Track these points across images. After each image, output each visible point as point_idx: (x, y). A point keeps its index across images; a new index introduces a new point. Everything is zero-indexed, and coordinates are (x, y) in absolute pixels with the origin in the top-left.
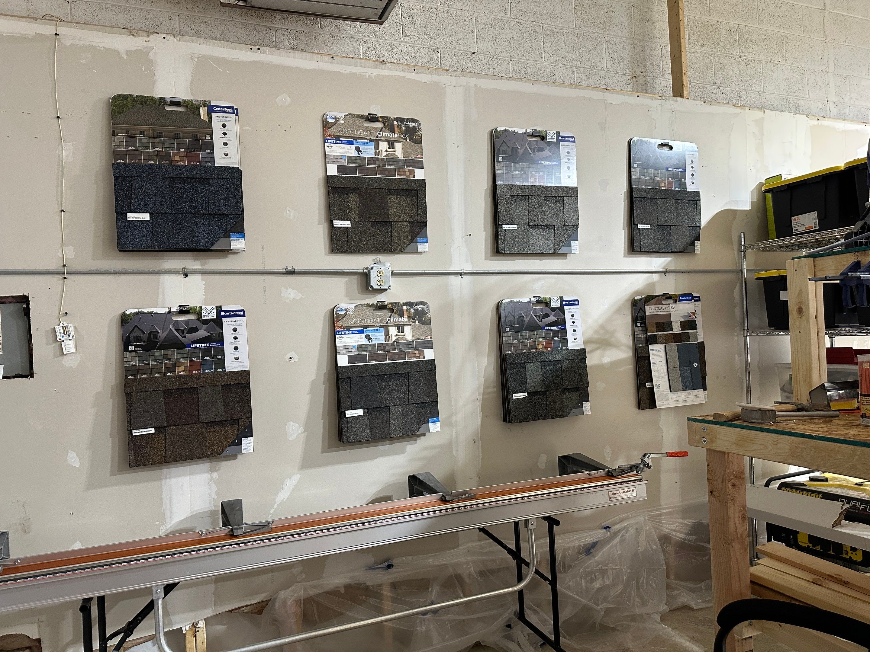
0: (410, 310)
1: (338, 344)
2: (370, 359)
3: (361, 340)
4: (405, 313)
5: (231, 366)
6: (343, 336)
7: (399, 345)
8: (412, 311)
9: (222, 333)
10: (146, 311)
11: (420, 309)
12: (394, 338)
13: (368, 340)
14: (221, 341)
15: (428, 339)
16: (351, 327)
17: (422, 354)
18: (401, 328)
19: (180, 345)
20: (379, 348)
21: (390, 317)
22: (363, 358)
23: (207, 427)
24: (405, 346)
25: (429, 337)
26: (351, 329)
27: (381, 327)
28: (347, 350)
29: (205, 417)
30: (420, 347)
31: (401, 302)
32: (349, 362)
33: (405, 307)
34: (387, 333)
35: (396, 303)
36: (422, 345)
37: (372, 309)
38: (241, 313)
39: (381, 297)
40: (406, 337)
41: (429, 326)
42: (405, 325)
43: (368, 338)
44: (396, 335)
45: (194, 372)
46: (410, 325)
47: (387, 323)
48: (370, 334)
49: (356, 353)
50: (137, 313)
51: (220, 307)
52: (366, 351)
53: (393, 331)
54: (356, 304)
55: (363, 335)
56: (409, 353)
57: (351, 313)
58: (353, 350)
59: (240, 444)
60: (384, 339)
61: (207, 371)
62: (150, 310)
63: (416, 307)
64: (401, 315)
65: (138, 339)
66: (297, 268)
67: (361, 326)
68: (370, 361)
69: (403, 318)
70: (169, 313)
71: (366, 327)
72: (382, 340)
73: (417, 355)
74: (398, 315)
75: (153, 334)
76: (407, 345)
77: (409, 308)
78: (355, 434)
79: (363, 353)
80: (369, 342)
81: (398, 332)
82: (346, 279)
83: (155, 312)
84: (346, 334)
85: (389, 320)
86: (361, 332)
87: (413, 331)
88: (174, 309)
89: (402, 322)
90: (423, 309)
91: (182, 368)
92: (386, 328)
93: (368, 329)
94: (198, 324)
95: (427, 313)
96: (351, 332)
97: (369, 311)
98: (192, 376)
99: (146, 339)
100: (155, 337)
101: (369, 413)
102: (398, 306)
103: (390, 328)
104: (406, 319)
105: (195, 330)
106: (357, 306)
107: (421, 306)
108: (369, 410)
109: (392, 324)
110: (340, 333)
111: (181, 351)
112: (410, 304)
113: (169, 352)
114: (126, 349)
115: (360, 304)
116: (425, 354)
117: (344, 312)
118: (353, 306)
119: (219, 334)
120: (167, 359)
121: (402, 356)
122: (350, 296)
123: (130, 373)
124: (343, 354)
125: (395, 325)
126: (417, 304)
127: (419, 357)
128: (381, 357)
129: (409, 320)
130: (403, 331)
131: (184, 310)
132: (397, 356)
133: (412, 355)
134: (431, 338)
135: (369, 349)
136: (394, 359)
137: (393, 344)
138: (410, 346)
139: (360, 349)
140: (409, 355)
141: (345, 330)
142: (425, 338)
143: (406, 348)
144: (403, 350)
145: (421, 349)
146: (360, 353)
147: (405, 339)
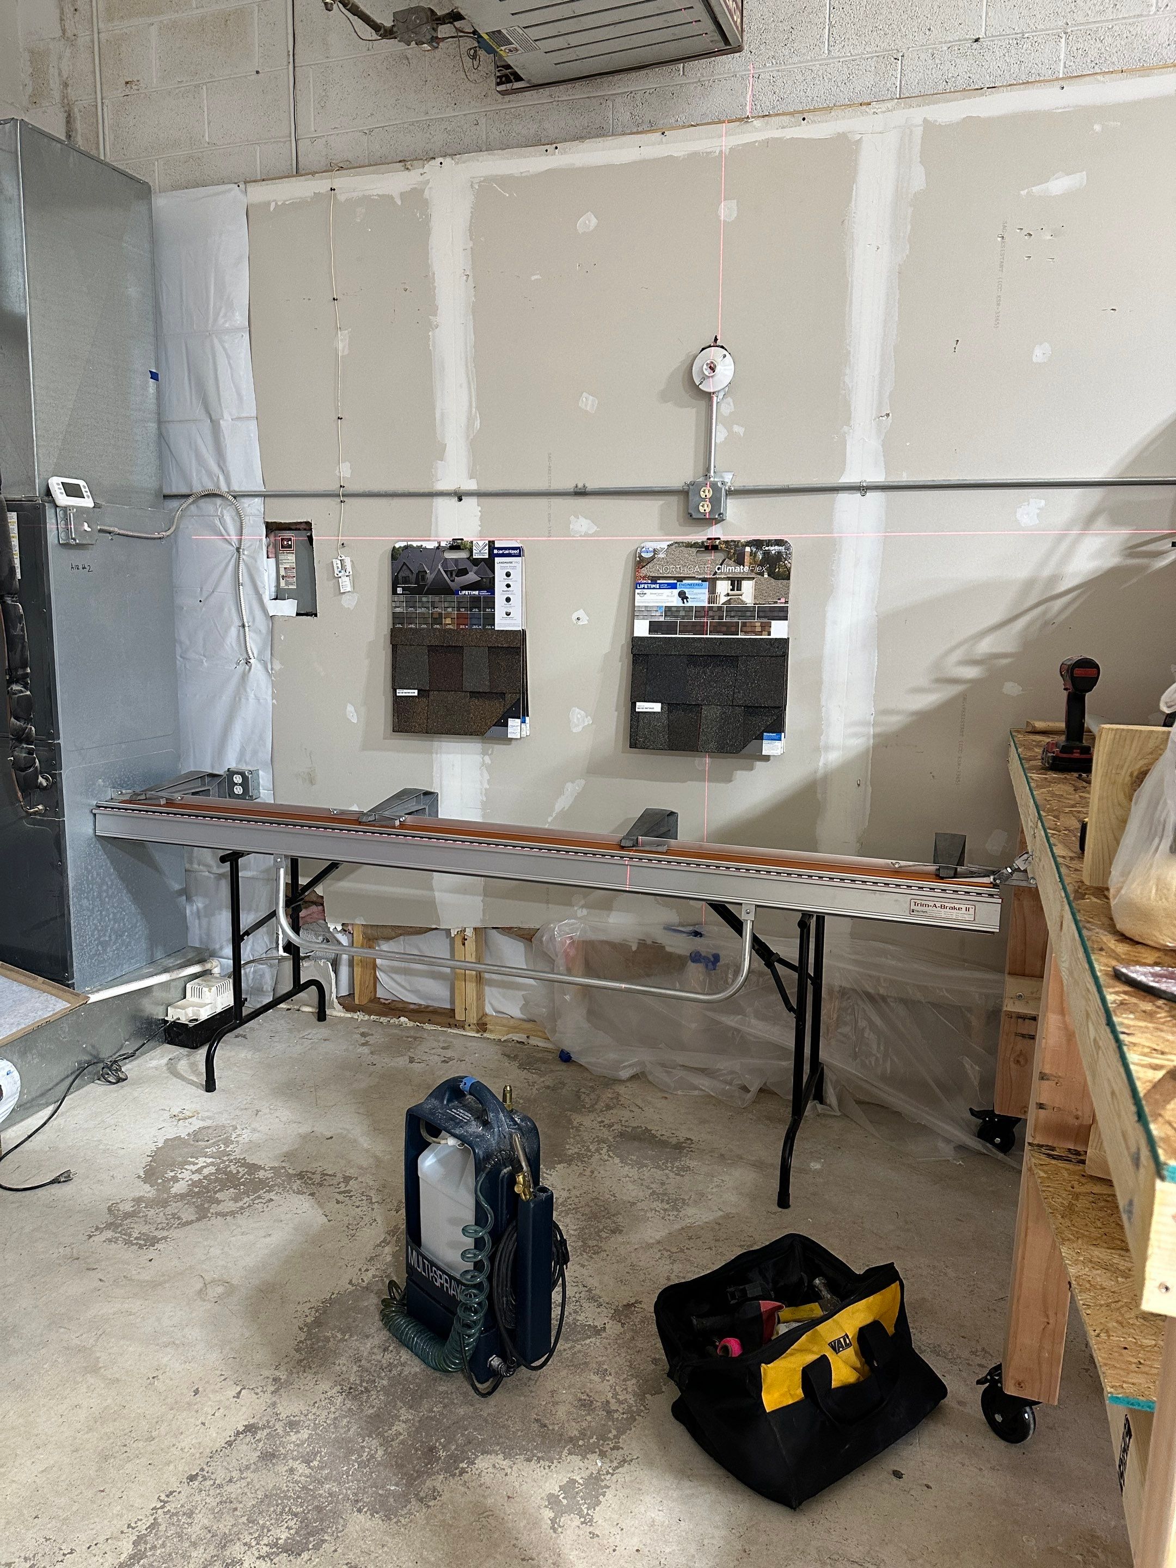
0: (755, 553)
1: (638, 602)
2: (682, 629)
3: (670, 599)
4: (747, 559)
5: (501, 623)
6: (645, 591)
7: (729, 610)
8: (760, 556)
9: (494, 578)
10: (415, 544)
11: (773, 552)
12: (723, 599)
13: (683, 600)
14: (491, 589)
15: (781, 603)
16: (659, 578)
17: (766, 627)
18: (736, 583)
19: (449, 591)
20: (698, 613)
21: (721, 565)
22: (670, 628)
23: (471, 697)
24: (740, 614)
25: (783, 600)
26: (658, 581)
27: (704, 580)
28: (649, 613)
29: (469, 684)
30: (765, 617)
31: (744, 539)
32: (650, 631)
33: (748, 549)
34: (712, 590)
35: (735, 541)
36: (769, 614)
37: (694, 550)
38: (518, 552)
39: (715, 532)
40: (743, 598)
41: (785, 582)
42: (744, 579)
43: (683, 596)
44: (728, 595)
45: (461, 627)
46: (753, 578)
47: (715, 573)
48: (686, 590)
49: (662, 619)
50: (406, 547)
51: (493, 542)
52: (677, 617)
53: (723, 587)
54: (670, 543)
55: (676, 592)
56: (744, 624)
57: (661, 555)
58: (658, 614)
59: (506, 725)
60: (707, 601)
61: (474, 627)
62: (419, 544)
63: (767, 548)
64: (740, 562)
65: (406, 580)
66: (591, 486)
67: (674, 578)
68: (681, 632)
69: (742, 567)
70: (438, 548)
71: (680, 579)
72: (703, 601)
73: (758, 629)
74: (734, 561)
75: (421, 575)
76: (744, 611)
77: (754, 550)
78: (646, 737)
79: (673, 620)
80: (684, 603)
81: (731, 590)
82: (661, 502)
83: (424, 546)
84: (650, 589)
85: (719, 569)
86: (673, 586)
87: (758, 592)
88: (443, 544)
89: (740, 573)
90: (779, 553)
91: (448, 621)
92: (712, 582)
93: (685, 582)
94: (468, 565)
95: (786, 560)
96: (657, 586)
97: (689, 554)
98: (457, 631)
99: (414, 580)
100: (423, 578)
101: (670, 711)
102: (736, 546)
103: (719, 583)
104: (746, 569)
105: (463, 572)
106: (671, 545)
107: (777, 547)
108: (670, 706)
109: (723, 576)
110: (642, 586)
111: (449, 598)
112: (758, 544)
113: (437, 598)
114: (394, 592)
115: (676, 543)
116: (772, 629)
117: (652, 554)
118: (664, 545)
119: (490, 579)
120: (434, 608)
121: (733, 629)
122: (665, 529)
123: (397, 621)
124: (643, 619)
125: (728, 578)
126: (769, 543)
127: (760, 633)
128: (698, 628)
129: (752, 571)
130: (739, 589)
131: (456, 546)
132: (724, 629)
133: (749, 629)
134: (786, 602)
135: (682, 613)
136: (718, 632)
137: (720, 608)
138: (749, 614)
139: (669, 613)
140: (745, 629)
141: (650, 582)
142: (776, 602)
143: (740, 617)
144: (735, 620)
145: (765, 620)
146: (668, 619)
147: (742, 601)
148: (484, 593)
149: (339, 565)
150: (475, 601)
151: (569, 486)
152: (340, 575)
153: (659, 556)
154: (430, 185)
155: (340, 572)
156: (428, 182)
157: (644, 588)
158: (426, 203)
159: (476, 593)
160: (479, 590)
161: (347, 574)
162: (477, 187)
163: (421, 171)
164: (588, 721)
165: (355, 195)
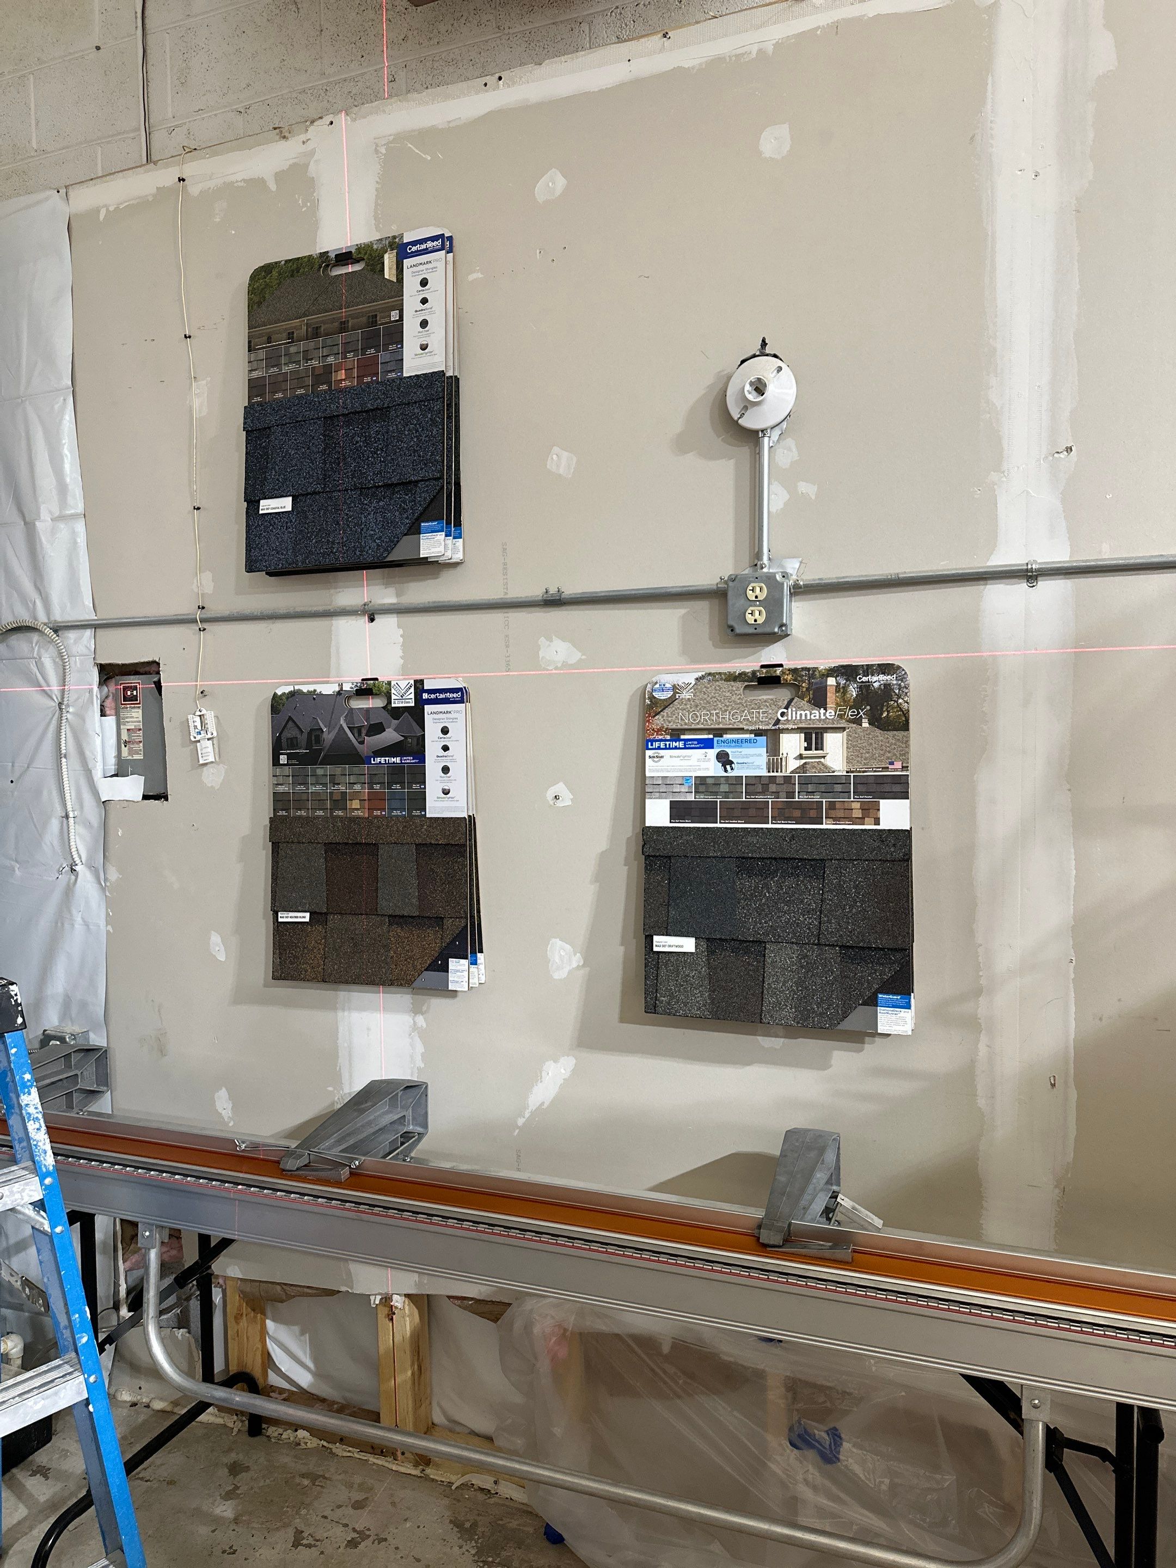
0: (845, 688)
1: (650, 771)
2: (725, 814)
3: (704, 765)
4: (831, 697)
5: (436, 807)
6: (662, 752)
7: (805, 782)
8: (853, 691)
9: (424, 735)
10: (305, 689)
11: (876, 685)
12: (793, 764)
13: (724, 765)
14: (420, 755)
15: (896, 770)
16: (684, 731)
17: (871, 811)
18: (814, 737)
19: (354, 758)
20: (751, 788)
21: (787, 708)
22: (704, 811)
23: (390, 924)
24: (823, 788)
25: (898, 765)
26: (682, 737)
27: (758, 733)
28: (670, 789)
29: (387, 905)
30: (868, 793)
31: (823, 664)
32: (672, 818)
33: (831, 681)
34: (774, 749)
35: (808, 669)
36: (873, 788)
37: (740, 685)
38: (458, 696)
39: (774, 654)
40: (828, 761)
41: (900, 734)
42: (827, 730)
43: (724, 759)
44: (801, 757)
45: (375, 813)
46: (844, 729)
47: (778, 722)
48: (729, 750)
49: (691, 798)
50: (293, 694)
51: (422, 682)
52: (716, 794)
53: (792, 745)
54: (700, 674)
55: (712, 753)
56: (832, 806)
57: (686, 695)
58: (685, 789)
59: (445, 969)
60: (764, 766)
61: (395, 813)
62: (311, 688)
63: (865, 679)
64: (819, 701)
65: (293, 743)
66: (571, 589)
67: (709, 731)
68: (724, 818)
69: (822, 711)
70: (339, 693)
71: (719, 732)
72: (759, 767)
73: (857, 814)
74: (809, 702)
75: (315, 734)
76: (830, 784)
77: (843, 682)
78: (672, 996)
79: (710, 798)
80: (726, 771)
81: (806, 749)
82: (683, 611)
83: (318, 691)
84: (670, 748)
85: (783, 714)
86: (708, 744)
87: (852, 748)
88: (347, 687)
89: (820, 720)
90: (887, 686)
91: (356, 804)
92: (772, 736)
93: (726, 737)
94: (384, 717)
95: (899, 697)
96: (681, 744)
97: (732, 692)
98: (369, 821)
99: (304, 743)
100: (318, 739)
101: (711, 952)
102: (812, 676)
103: (784, 738)
104: (831, 713)
105: (377, 729)
106: (702, 678)
107: (881, 677)
108: (710, 943)
109: (790, 727)
110: (656, 744)
111: (356, 769)
112: (848, 672)
113: (338, 770)
114: (276, 762)
115: (710, 674)
116: (882, 814)
117: (670, 694)
118: (691, 678)
119: (418, 738)
120: (335, 784)
121: (813, 814)
122: (690, 653)
123: (280, 805)
124: (660, 797)
125: (800, 730)
126: (868, 670)
127: (861, 821)
128: (752, 812)
129: (841, 716)
130: (820, 746)
131: (366, 689)
132: (797, 813)
133: (840, 814)
134: (904, 768)
135: (724, 788)
136: (788, 819)
137: (788, 779)
138: (838, 788)
139: (702, 788)
140: (833, 813)
141: (668, 737)
142: (886, 769)
143: (824, 793)
144: (816, 798)
145: (869, 799)
146: (701, 798)
147: (826, 767)
148: (409, 760)
149: (198, 724)
150: (396, 773)
151: (536, 592)
152: (198, 737)
153: (682, 696)
154: (316, 157)
155: (199, 733)
156: (313, 152)
157: (659, 748)
158: (311, 184)
159: (398, 760)
160: (401, 755)
161: (209, 736)
162: (384, 151)
163: (303, 137)
164: (577, 960)
165: (211, 184)
